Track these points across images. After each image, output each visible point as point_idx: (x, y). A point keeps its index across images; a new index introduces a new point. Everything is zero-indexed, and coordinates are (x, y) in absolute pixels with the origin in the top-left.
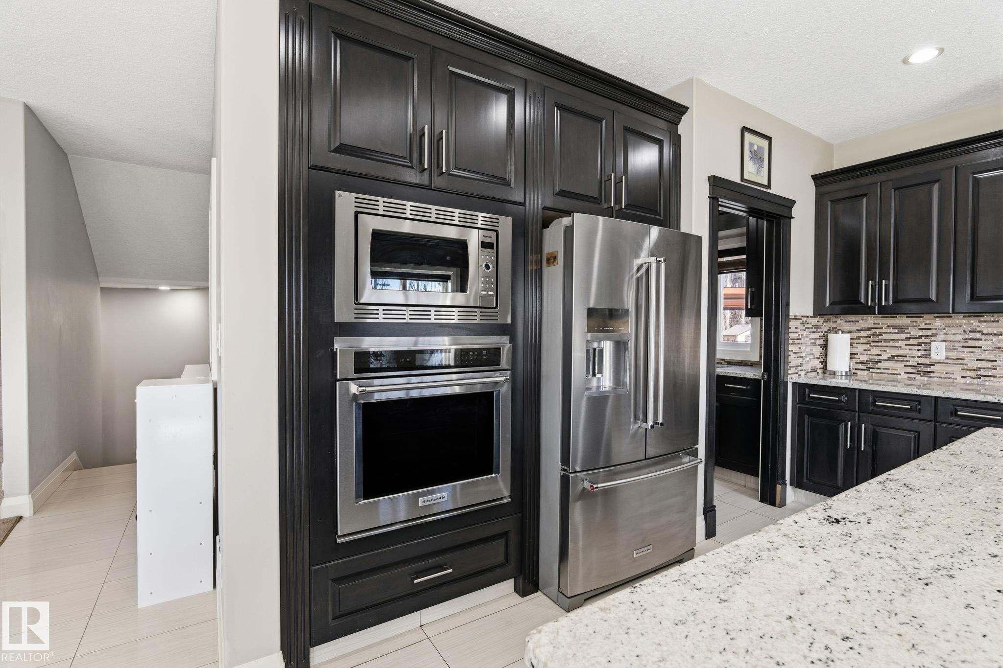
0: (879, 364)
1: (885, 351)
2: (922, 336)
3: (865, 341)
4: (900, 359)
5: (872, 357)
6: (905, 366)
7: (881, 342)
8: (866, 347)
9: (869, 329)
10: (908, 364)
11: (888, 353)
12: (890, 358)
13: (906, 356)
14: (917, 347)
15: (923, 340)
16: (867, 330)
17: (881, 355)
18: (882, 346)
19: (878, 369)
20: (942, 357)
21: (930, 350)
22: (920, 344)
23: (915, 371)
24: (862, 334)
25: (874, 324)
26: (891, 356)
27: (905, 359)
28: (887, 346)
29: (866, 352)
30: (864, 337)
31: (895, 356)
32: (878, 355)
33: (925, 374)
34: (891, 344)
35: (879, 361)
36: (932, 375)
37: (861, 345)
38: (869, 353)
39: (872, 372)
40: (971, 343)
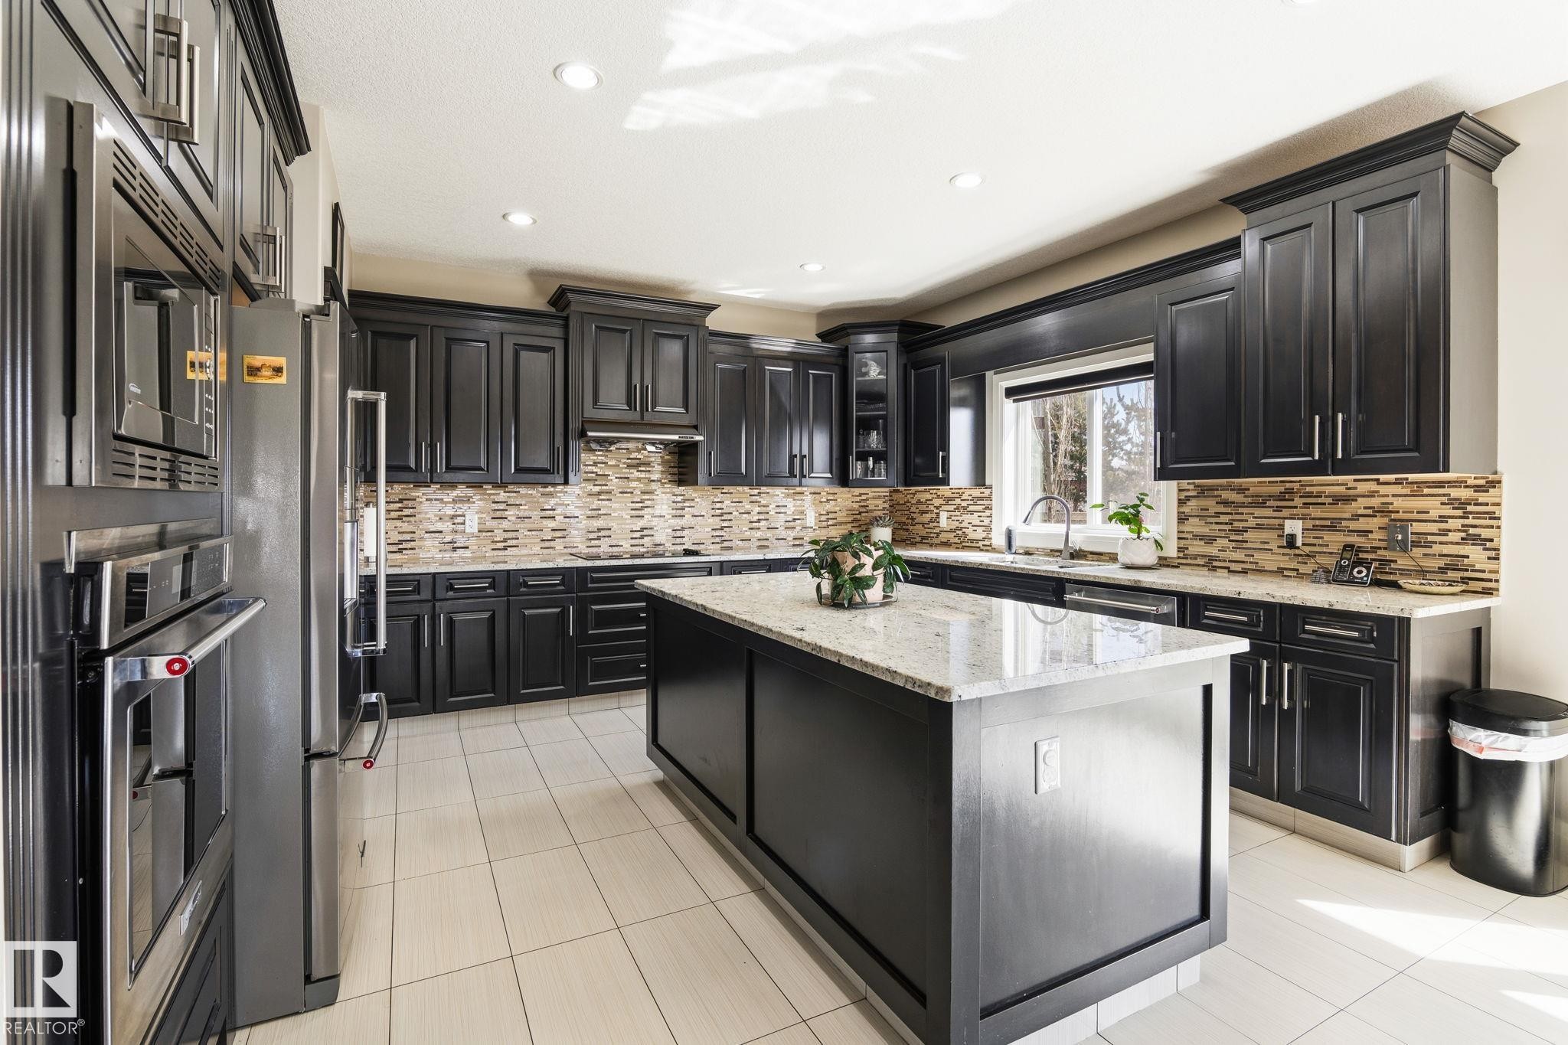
3: (396, 516)
5: (404, 536)
6: (440, 543)
7: (415, 516)
8: (398, 523)
10: (443, 540)
11: (422, 530)
13: (441, 532)
16: (398, 502)
17: (414, 533)
18: (415, 522)
20: (475, 530)
21: (464, 524)
23: (450, 548)
26: (426, 532)
29: (398, 530)
30: (395, 510)
31: (430, 532)
35: (413, 540)
37: (391, 520)
38: (401, 530)
40: (498, 514)
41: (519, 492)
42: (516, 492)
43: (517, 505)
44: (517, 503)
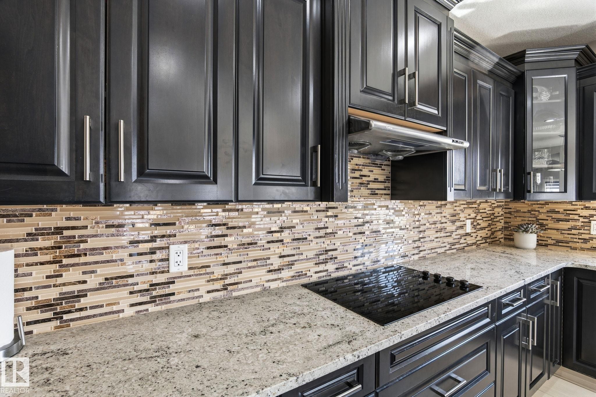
0: (82, 299)
1: (93, 272)
2: (156, 237)
3: (49, 258)
4: (121, 282)
5: (65, 289)
6: (131, 293)
7: (85, 255)
8: (51, 269)
9: (59, 230)
10: (136, 288)
11: (100, 275)
12: (103, 283)
13: (132, 276)
14: (149, 257)
15: (159, 243)
16: (53, 234)
17: (85, 282)
18: (86, 264)
19: (81, 310)
20: (184, 268)
21: (168, 260)
22: (153, 252)
23: (146, 298)
24: (41, 243)
25: (68, 219)
26: (106, 279)
27: (130, 281)
28: (96, 263)
29: (52, 281)
30: (47, 249)
31: (112, 279)
32: (79, 282)
33: (161, 300)
34: (106, 256)
35: (83, 294)
36: (172, 298)
37: (39, 267)
38: (59, 281)
39: (66, 321)
40: (217, 242)
41: (242, 210)
42: (238, 210)
43: (240, 227)
44: (241, 224)
